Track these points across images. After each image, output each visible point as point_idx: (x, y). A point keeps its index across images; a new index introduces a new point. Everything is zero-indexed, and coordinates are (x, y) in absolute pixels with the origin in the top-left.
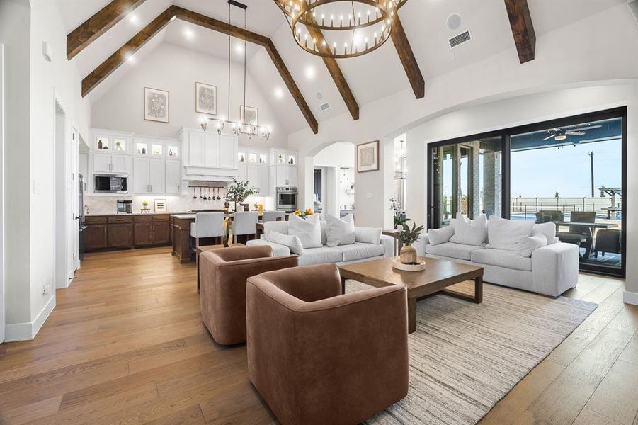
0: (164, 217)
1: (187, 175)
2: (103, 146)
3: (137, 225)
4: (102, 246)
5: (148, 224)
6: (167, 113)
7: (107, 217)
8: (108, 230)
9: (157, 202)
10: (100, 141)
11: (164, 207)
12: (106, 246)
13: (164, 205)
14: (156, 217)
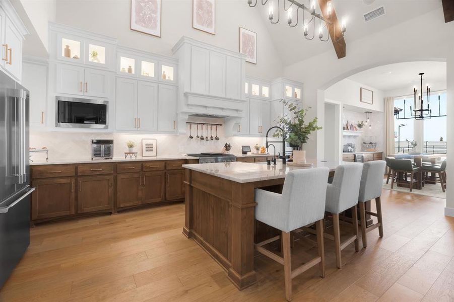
0: (158, 165)
1: (188, 105)
2: (72, 55)
3: (120, 177)
4: (68, 213)
5: (136, 176)
6: (159, 24)
7: (76, 166)
8: (76, 186)
9: (145, 142)
10: (68, 47)
11: (154, 149)
12: (73, 212)
13: (154, 146)
14: (148, 165)
